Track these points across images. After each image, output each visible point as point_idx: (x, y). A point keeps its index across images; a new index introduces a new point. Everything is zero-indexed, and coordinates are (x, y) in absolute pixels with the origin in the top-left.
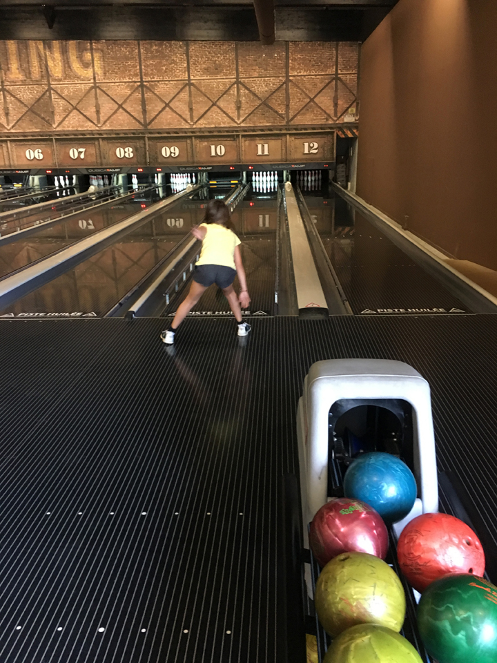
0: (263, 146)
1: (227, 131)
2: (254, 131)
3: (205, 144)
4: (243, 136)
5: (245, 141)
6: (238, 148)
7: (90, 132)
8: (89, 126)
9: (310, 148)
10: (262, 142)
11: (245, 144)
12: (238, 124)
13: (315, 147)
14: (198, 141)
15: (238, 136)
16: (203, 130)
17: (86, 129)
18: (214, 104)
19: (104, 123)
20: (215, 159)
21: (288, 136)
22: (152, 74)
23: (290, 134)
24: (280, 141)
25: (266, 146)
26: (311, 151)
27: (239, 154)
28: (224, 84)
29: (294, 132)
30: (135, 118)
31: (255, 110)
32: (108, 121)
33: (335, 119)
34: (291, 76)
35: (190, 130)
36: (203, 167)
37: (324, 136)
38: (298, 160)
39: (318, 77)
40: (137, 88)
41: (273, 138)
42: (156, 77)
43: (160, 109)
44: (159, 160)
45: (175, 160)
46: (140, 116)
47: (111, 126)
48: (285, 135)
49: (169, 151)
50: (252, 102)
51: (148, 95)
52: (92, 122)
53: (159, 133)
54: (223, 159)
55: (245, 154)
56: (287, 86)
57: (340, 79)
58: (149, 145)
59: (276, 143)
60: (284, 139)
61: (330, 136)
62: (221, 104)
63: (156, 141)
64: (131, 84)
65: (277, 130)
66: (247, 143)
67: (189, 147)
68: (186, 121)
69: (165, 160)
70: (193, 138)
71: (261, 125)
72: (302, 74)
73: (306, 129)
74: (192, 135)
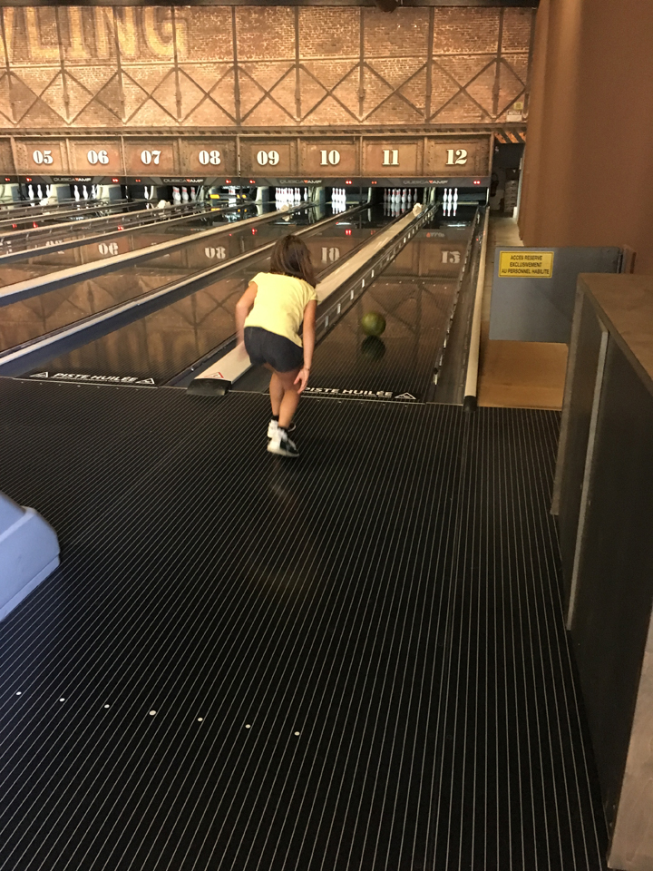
0: (391, 153)
1: (345, 132)
2: (381, 131)
3: (314, 148)
4: (365, 138)
5: (368, 145)
6: (358, 155)
7: (168, 129)
8: (167, 122)
9: (456, 157)
10: (390, 147)
11: (367, 149)
12: (360, 122)
13: (461, 157)
14: (304, 144)
15: (358, 138)
16: (312, 129)
17: (162, 125)
18: (329, 94)
19: (186, 118)
20: (326, 169)
21: (426, 140)
22: (249, 52)
23: (430, 138)
24: (415, 146)
25: (395, 153)
26: (457, 162)
27: (358, 163)
28: (343, 66)
29: (436, 134)
30: (224, 111)
31: (383, 102)
32: (192, 115)
33: (495, 117)
34: (435, 56)
35: (296, 129)
36: (311, 179)
37: (477, 140)
38: (439, 173)
39: (473, 57)
40: (229, 71)
41: (406, 142)
42: (254, 56)
43: (258, 100)
44: (254, 169)
45: (274, 169)
46: (231, 109)
47: (194, 121)
48: (422, 138)
49: (267, 157)
50: (380, 91)
51: (243, 80)
52: (171, 115)
53: (255, 132)
54: (336, 169)
55: (367, 163)
56: (429, 70)
57: (503, 60)
58: (241, 148)
59: (408, 150)
60: (420, 143)
61: (485, 141)
62: (338, 93)
63: (250, 143)
64: (222, 65)
65: (412, 130)
66: (370, 147)
67: (292, 153)
68: (292, 117)
69: (261, 169)
70: (299, 140)
71: (392, 123)
72: (450, 53)
73: (452, 130)
74: (297, 135)
